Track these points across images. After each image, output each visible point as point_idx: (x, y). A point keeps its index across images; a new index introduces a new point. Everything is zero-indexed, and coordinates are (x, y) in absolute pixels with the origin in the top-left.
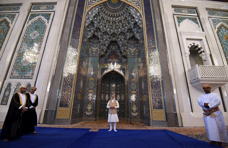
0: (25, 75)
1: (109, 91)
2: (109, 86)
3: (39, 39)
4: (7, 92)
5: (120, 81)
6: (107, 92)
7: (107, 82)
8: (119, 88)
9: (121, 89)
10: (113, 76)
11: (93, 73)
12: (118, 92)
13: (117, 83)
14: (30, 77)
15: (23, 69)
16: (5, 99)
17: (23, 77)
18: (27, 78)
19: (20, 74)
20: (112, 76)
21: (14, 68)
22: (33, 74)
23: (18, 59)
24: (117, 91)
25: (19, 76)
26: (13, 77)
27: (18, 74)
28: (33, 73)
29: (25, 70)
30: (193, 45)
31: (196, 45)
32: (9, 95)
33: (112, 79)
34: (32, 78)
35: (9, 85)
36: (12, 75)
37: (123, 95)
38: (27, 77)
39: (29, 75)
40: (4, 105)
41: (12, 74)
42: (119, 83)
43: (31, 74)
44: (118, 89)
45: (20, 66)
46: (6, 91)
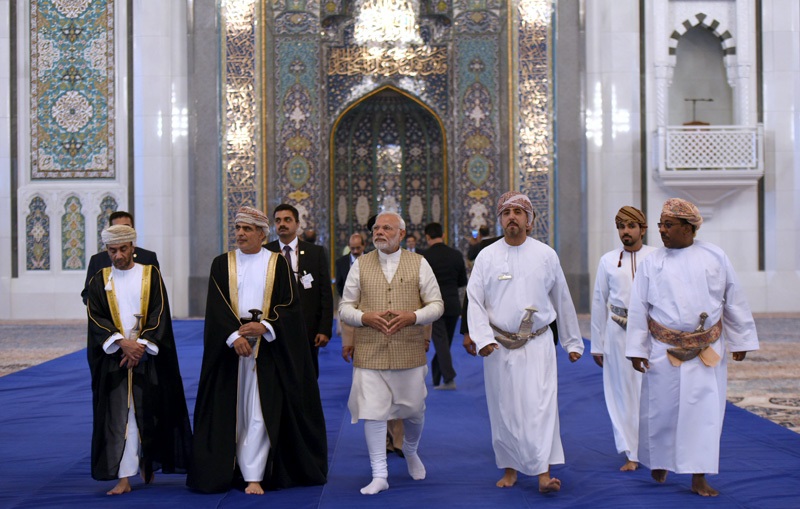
0: (84, 164)
1: (371, 176)
2: (371, 155)
3: (98, 15)
4: (35, 228)
5: (424, 128)
6: (362, 184)
7: (357, 138)
8: (419, 162)
9: (429, 172)
10: (388, 109)
11: (302, 117)
12: (416, 184)
13: (409, 138)
14: (104, 174)
15: (70, 143)
16: (38, 252)
17: (81, 175)
18: (94, 178)
19: (63, 161)
20: (381, 109)
21: (35, 140)
22: (112, 162)
23: (39, 105)
24: (407, 176)
25: (63, 171)
26: (41, 175)
27: (56, 161)
28: (111, 157)
29: (78, 146)
31: (708, 22)
32: (47, 236)
33: (385, 121)
34: (113, 178)
35: (38, 203)
36: (35, 168)
37: (436, 199)
38: (94, 174)
39: (100, 167)
40: (40, 269)
41: (34, 163)
42: (420, 137)
43: (105, 162)
44: (416, 168)
45: (57, 132)
46: (30, 224)
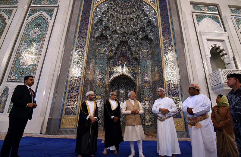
1: (118, 97)
2: (118, 92)
3: (41, 37)
4: (3, 98)
5: (131, 86)
7: (115, 88)
10: (123, 81)
11: (101, 77)
13: (127, 88)
15: (22, 71)
16: (1, 106)
19: (19, 77)
21: (12, 70)
23: (16, 60)
25: (17, 80)
26: (11, 80)
27: (16, 77)
30: (214, 46)
31: (217, 46)
32: (6, 101)
33: (122, 84)
35: (6, 89)
36: (9, 78)
41: (9, 77)
45: (19, 68)
